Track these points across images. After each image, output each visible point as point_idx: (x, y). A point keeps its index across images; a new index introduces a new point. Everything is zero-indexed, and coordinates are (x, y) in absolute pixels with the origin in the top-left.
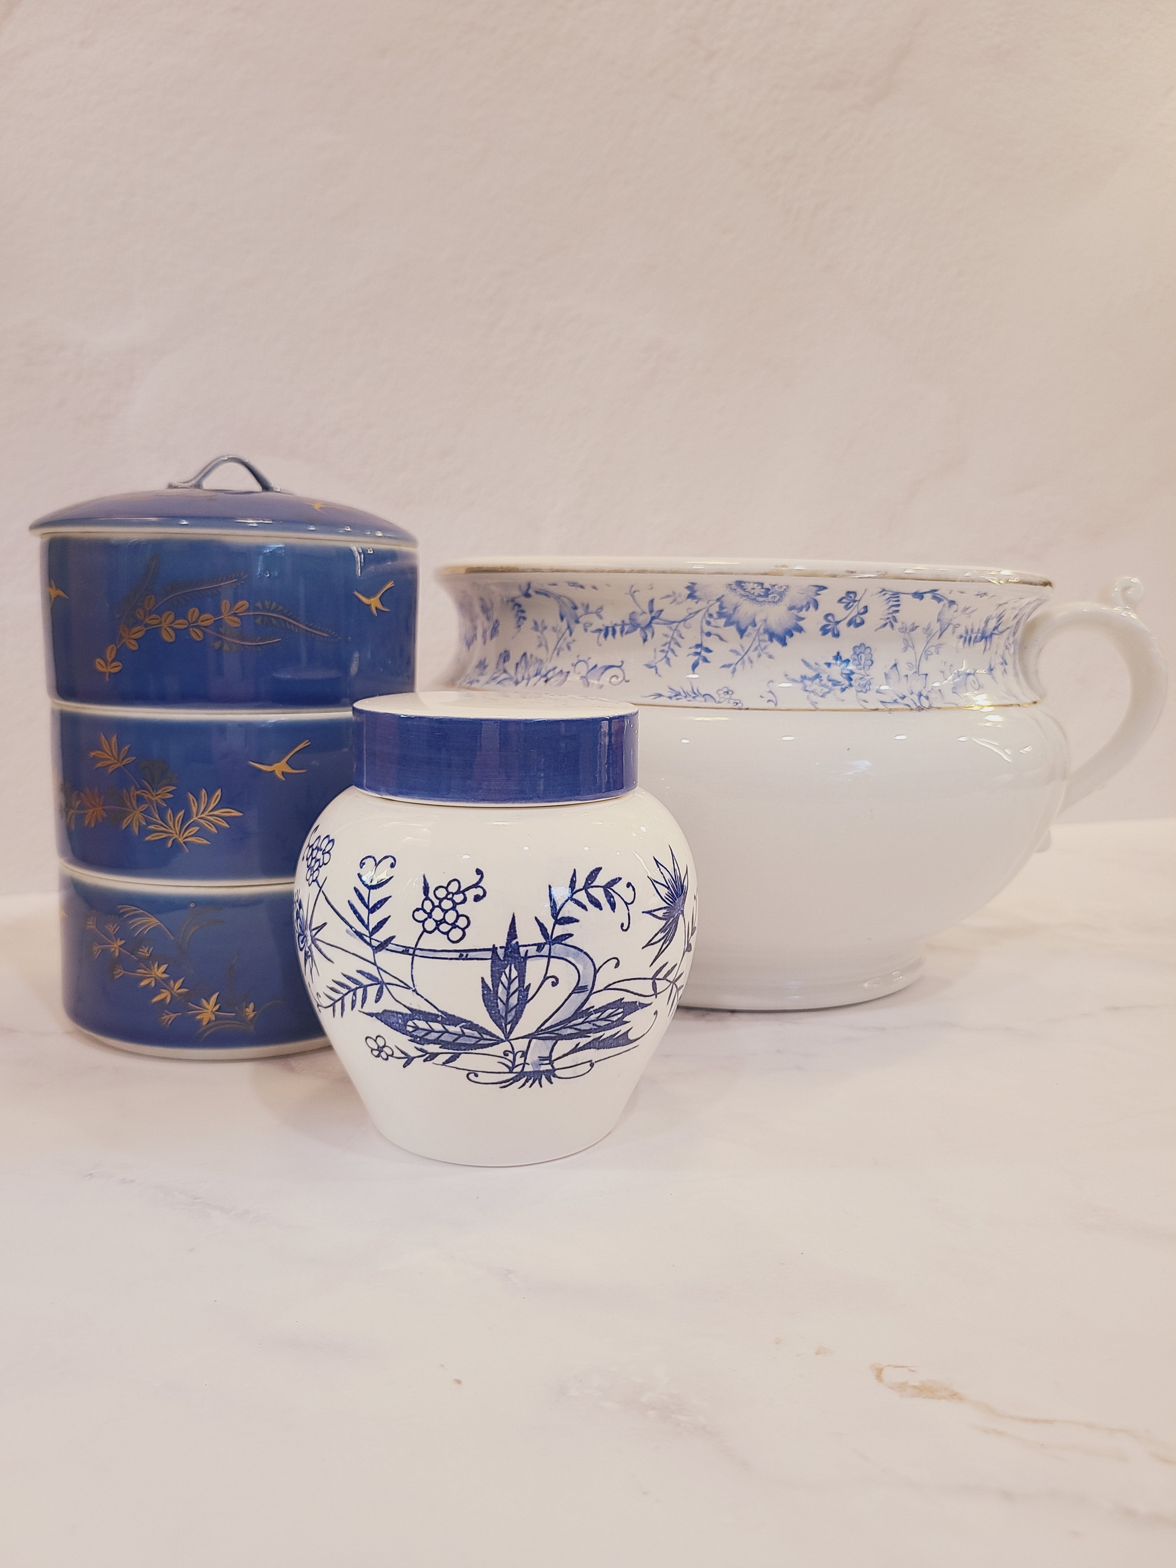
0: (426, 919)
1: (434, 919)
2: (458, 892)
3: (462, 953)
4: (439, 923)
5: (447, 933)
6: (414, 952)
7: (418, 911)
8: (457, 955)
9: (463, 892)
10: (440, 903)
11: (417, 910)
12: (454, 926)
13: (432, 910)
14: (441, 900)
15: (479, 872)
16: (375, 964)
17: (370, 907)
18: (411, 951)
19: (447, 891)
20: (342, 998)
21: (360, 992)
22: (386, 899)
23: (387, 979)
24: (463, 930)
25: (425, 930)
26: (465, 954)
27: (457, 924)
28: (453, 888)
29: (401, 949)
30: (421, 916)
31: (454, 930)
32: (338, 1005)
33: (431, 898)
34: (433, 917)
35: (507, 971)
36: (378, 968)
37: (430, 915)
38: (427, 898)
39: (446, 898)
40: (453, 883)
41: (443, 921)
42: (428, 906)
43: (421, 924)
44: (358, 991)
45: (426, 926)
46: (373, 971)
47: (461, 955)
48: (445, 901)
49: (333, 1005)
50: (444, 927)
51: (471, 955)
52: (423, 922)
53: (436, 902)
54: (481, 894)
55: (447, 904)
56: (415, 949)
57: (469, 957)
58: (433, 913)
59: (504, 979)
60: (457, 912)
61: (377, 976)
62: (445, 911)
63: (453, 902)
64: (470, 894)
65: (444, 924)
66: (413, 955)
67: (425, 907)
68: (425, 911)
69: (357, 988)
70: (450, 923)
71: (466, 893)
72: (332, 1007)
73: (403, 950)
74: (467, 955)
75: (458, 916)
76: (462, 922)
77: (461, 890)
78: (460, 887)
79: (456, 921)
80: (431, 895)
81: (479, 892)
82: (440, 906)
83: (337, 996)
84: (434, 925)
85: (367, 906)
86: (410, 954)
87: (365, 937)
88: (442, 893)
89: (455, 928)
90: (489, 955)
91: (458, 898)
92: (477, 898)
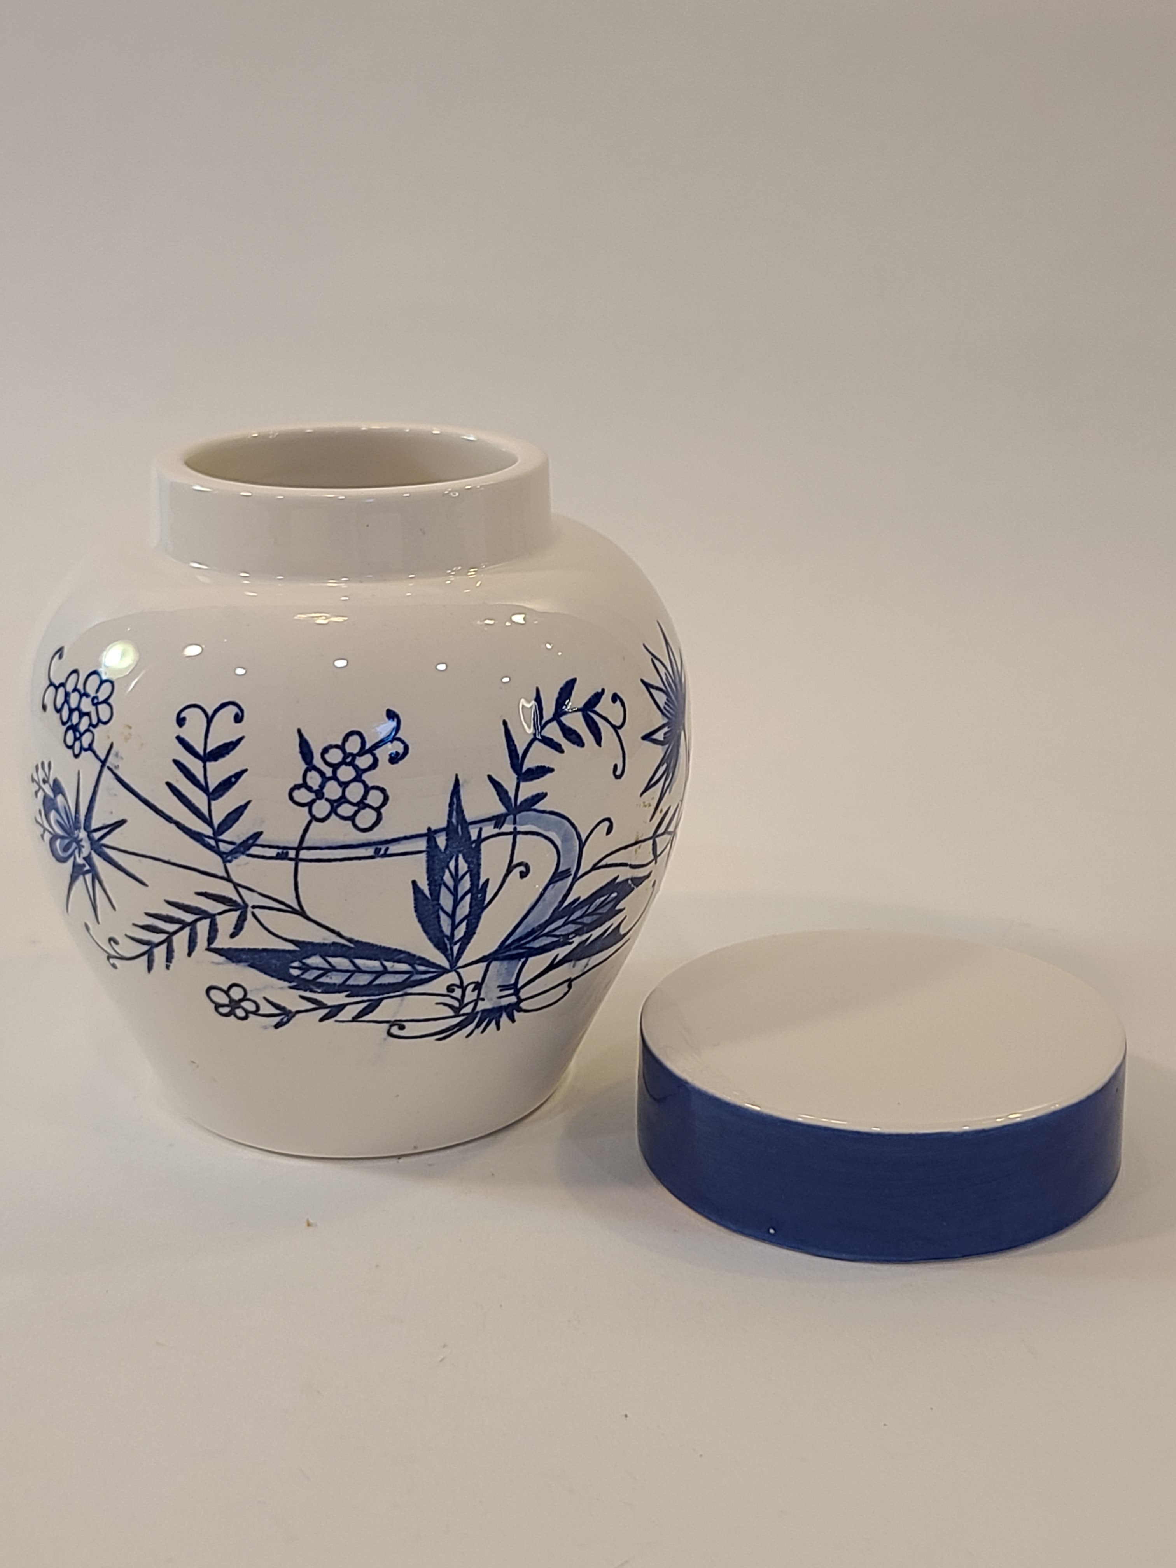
0: (313, 802)
1: (327, 800)
2: (362, 752)
3: (379, 847)
4: (335, 804)
5: (352, 819)
6: (297, 854)
7: (299, 789)
8: (370, 851)
9: (371, 751)
10: (334, 772)
11: (297, 787)
12: (362, 805)
13: (322, 786)
14: (335, 767)
15: (391, 715)
16: (228, 879)
17: (211, 789)
18: (292, 854)
19: (344, 751)
20: (168, 941)
21: (203, 927)
22: (238, 775)
23: (251, 899)
24: (378, 810)
25: (314, 818)
26: (383, 848)
27: (366, 802)
28: (353, 746)
29: (273, 852)
30: (303, 796)
31: (362, 812)
32: (160, 953)
33: (318, 766)
34: (326, 796)
35: (452, 865)
36: (236, 886)
37: (319, 794)
38: (311, 767)
39: (343, 762)
40: (351, 738)
41: (343, 800)
42: (314, 780)
43: (306, 809)
44: (199, 925)
45: (314, 812)
46: (227, 890)
47: (377, 851)
48: (343, 767)
49: (149, 954)
50: (346, 810)
51: (393, 849)
52: (310, 805)
53: (328, 772)
54: (401, 750)
55: (347, 774)
56: (298, 849)
57: (389, 852)
58: (325, 791)
59: (447, 877)
60: (364, 782)
61: (235, 897)
62: (344, 785)
63: (356, 768)
64: (383, 754)
65: (346, 805)
66: (297, 860)
67: (310, 782)
68: (310, 789)
69: (196, 921)
70: (355, 801)
71: (377, 752)
72: (145, 957)
73: (278, 854)
74: (387, 849)
75: (367, 789)
76: (375, 798)
77: (368, 746)
78: (363, 743)
79: (365, 797)
80: (318, 762)
81: (399, 747)
82: (334, 777)
83: (157, 938)
84: (327, 807)
85: (204, 789)
86: (291, 859)
87: (207, 839)
88: (335, 756)
89: (364, 808)
90: (422, 844)
91: (364, 762)
92: (395, 759)
